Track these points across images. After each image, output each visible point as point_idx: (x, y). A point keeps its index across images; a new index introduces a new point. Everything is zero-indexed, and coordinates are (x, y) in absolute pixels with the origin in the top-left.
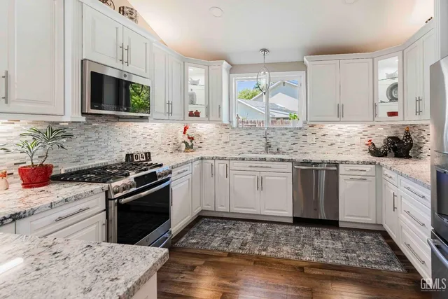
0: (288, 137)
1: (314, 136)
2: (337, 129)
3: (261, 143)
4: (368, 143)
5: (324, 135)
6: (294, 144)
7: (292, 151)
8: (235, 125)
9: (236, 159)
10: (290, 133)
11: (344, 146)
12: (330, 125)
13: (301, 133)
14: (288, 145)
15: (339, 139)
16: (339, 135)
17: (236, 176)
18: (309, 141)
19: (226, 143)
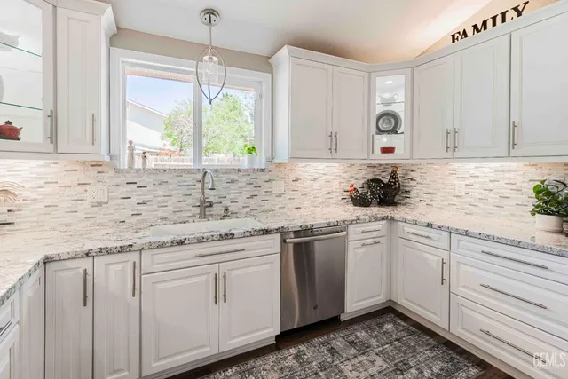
0: (240, 185)
1: (282, 183)
2: (312, 170)
3: (190, 201)
4: (349, 189)
5: (296, 180)
6: (252, 197)
7: (248, 210)
8: (124, 163)
9: (162, 245)
10: (245, 179)
11: (321, 195)
12: (303, 164)
13: (263, 177)
14: (242, 199)
15: (315, 185)
16: (315, 180)
17: (160, 286)
18: (276, 191)
19: (100, 204)
